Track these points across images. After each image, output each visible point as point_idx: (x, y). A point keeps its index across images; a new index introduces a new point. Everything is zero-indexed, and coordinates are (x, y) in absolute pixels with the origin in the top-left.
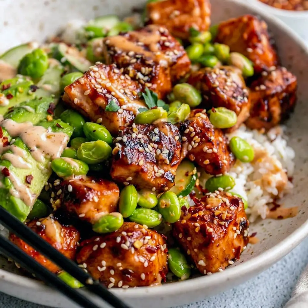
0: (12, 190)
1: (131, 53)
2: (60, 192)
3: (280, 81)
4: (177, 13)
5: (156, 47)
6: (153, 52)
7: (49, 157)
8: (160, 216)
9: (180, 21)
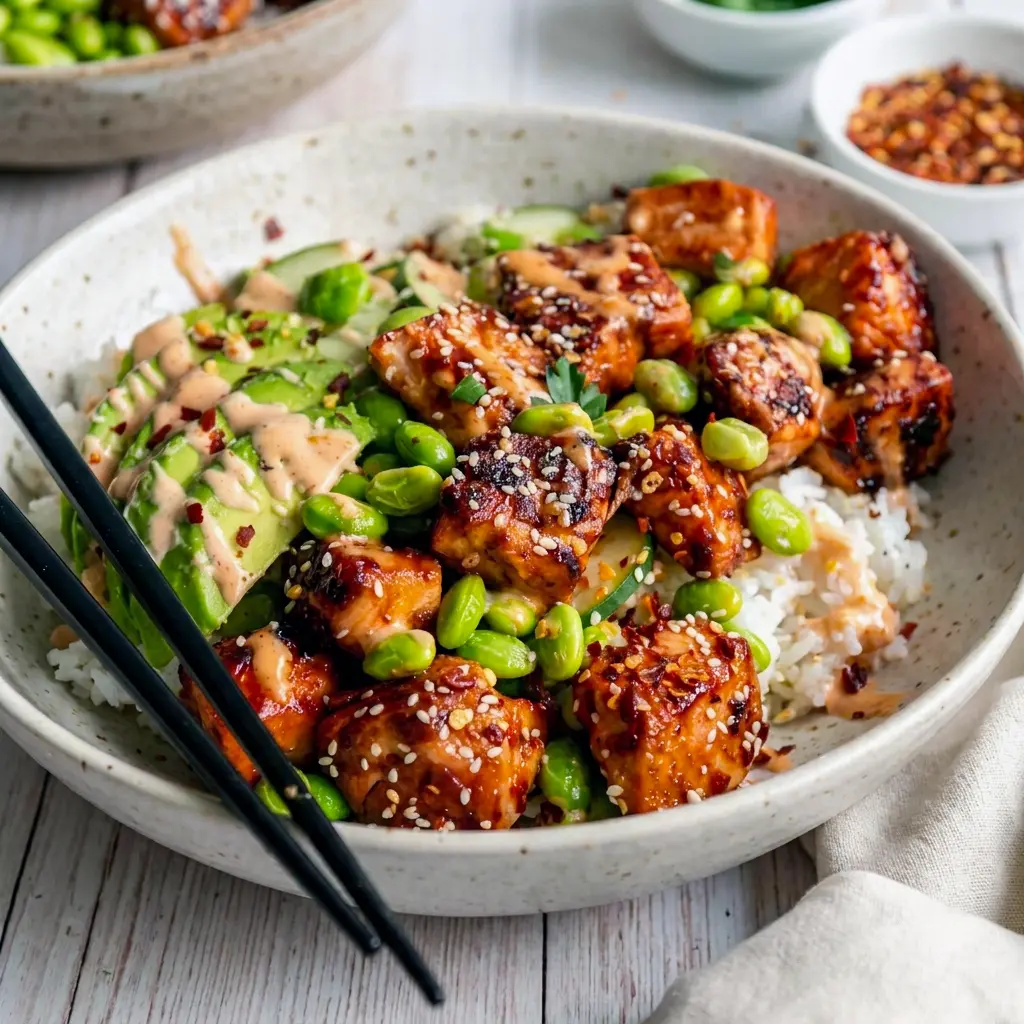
0: (201, 557)
1: (550, 291)
2: (307, 565)
3: (905, 380)
4: (690, 217)
5: (612, 284)
6: (600, 292)
7: (303, 489)
8: (532, 657)
9: (696, 238)
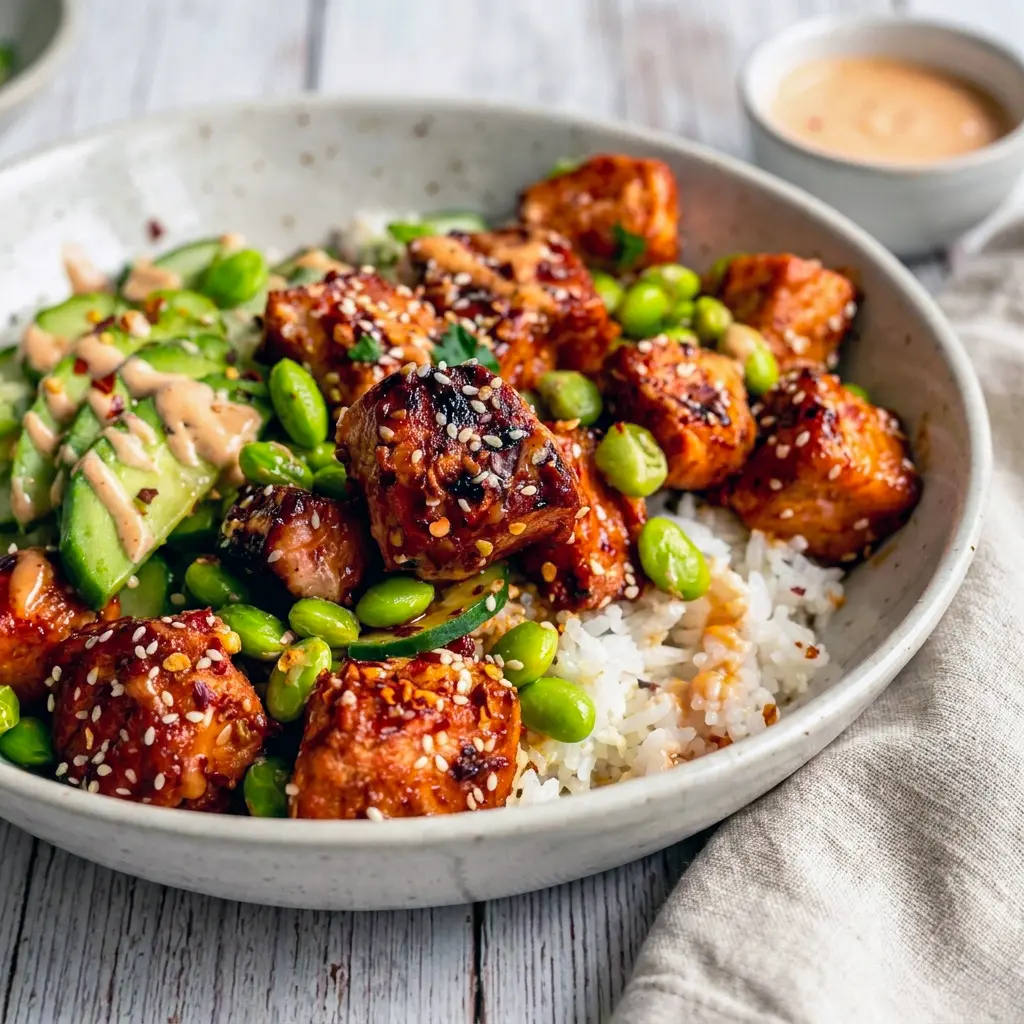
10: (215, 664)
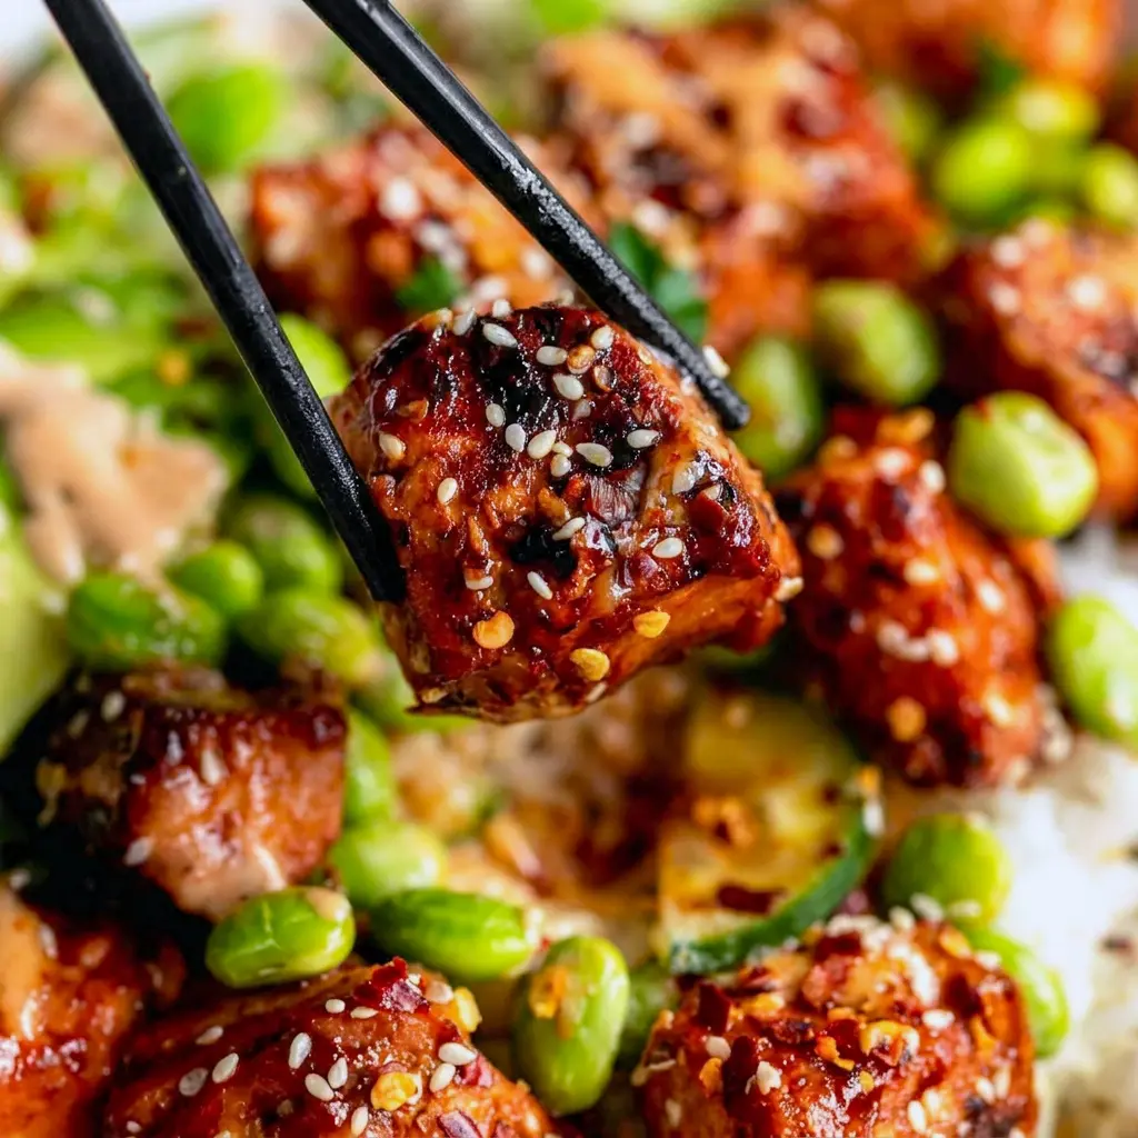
10: (461, 1070)
